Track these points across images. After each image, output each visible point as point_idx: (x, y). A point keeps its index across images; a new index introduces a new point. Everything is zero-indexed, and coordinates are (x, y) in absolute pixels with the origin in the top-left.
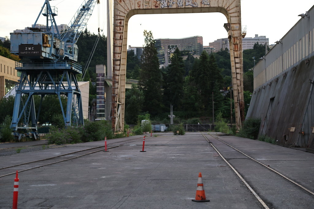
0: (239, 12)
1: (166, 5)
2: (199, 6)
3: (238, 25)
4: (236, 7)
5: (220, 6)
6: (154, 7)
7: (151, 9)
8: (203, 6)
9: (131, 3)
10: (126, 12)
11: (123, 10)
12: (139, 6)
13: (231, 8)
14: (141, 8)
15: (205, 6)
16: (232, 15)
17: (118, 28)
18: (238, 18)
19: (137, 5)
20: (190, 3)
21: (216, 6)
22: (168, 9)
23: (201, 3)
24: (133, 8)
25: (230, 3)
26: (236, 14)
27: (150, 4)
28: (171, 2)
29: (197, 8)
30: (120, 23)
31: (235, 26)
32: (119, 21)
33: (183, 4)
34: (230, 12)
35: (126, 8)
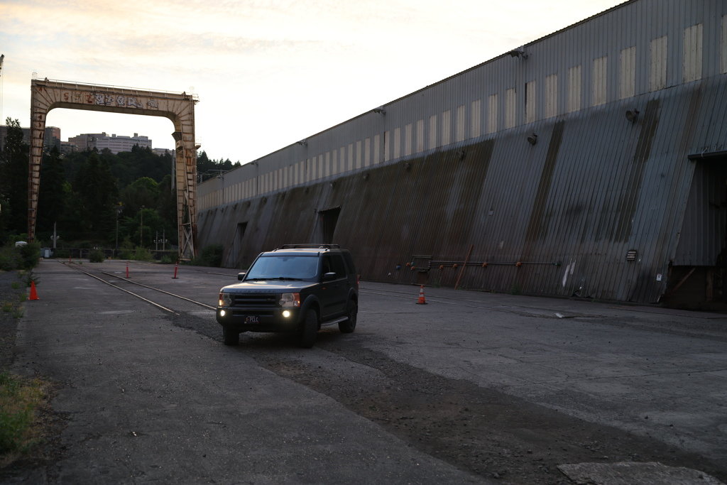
0: (193, 121)
1: (103, 102)
2: (145, 108)
3: (191, 136)
4: (189, 114)
5: (170, 110)
6: (87, 103)
7: (83, 104)
8: (149, 108)
9: (56, 94)
10: (48, 105)
11: (44, 101)
12: (67, 99)
13: (183, 114)
14: (69, 101)
15: (152, 109)
16: (184, 123)
17: (37, 124)
18: (190, 127)
19: (63, 96)
20: (133, 103)
21: (165, 109)
22: (105, 106)
23: (147, 104)
24: (58, 100)
25: (182, 108)
26: (189, 123)
27: (81, 98)
28: (110, 99)
29: (142, 109)
30: (41, 117)
31: (187, 136)
32: (39, 115)
33: (125, 102)
34: (182, 119)
35: (48, 99)
